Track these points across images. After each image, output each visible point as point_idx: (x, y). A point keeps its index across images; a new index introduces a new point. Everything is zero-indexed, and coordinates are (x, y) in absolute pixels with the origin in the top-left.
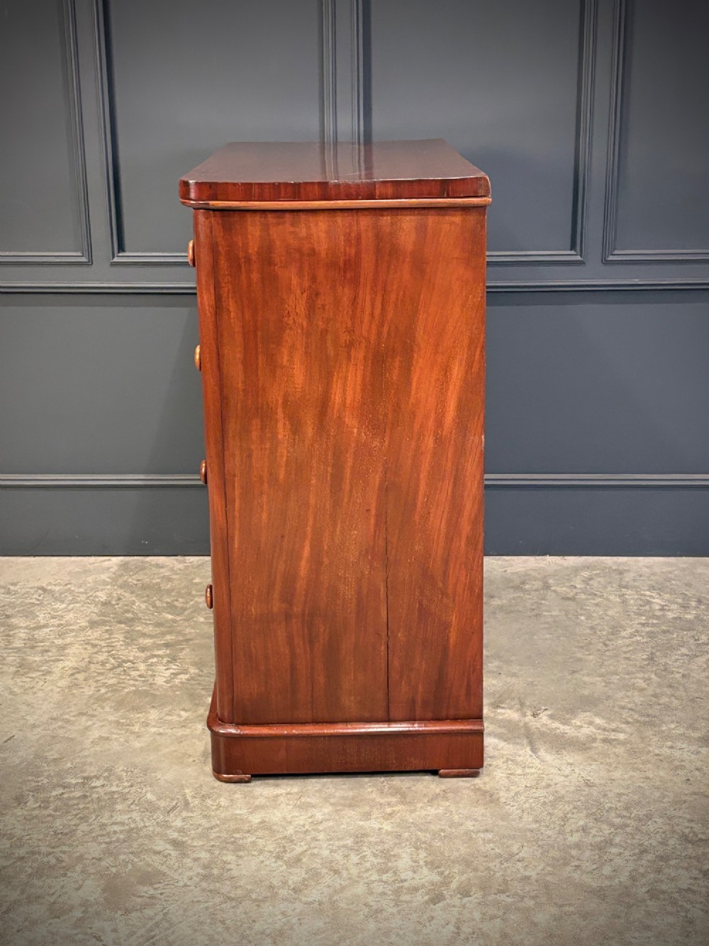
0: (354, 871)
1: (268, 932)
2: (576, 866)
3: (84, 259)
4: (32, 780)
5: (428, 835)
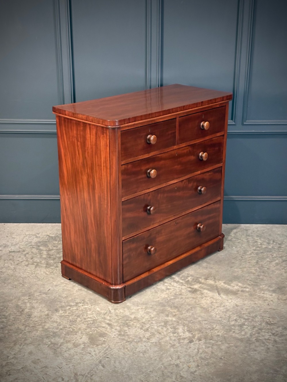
0: (165, 333)
2: (233, 332)
4: (60, 304)
5: (187, 322)
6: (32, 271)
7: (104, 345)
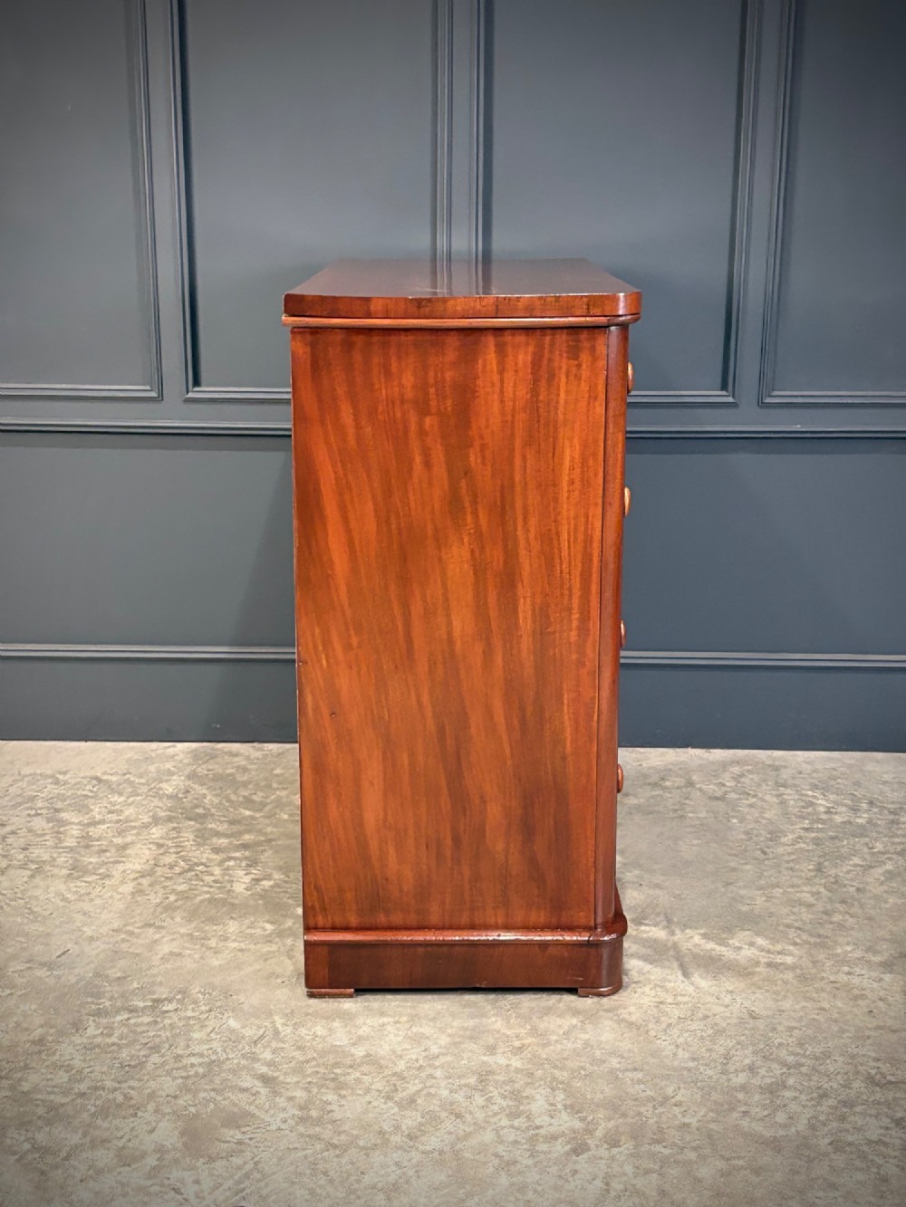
0: (480, 1115)
1: (380, 1185)
2: (744, 1112)
3: (154, 394)
4: (92, 1003)
5: (565, 1074)
6: (16, 890)
7: (237, 1161)
